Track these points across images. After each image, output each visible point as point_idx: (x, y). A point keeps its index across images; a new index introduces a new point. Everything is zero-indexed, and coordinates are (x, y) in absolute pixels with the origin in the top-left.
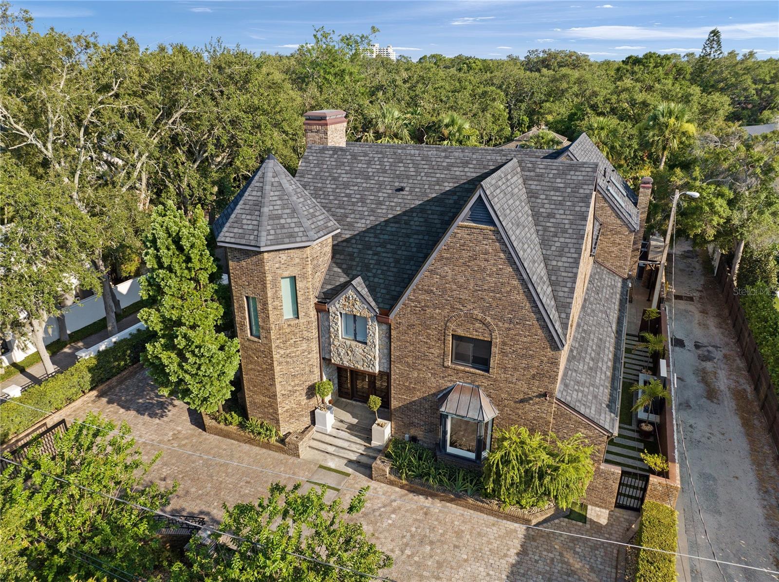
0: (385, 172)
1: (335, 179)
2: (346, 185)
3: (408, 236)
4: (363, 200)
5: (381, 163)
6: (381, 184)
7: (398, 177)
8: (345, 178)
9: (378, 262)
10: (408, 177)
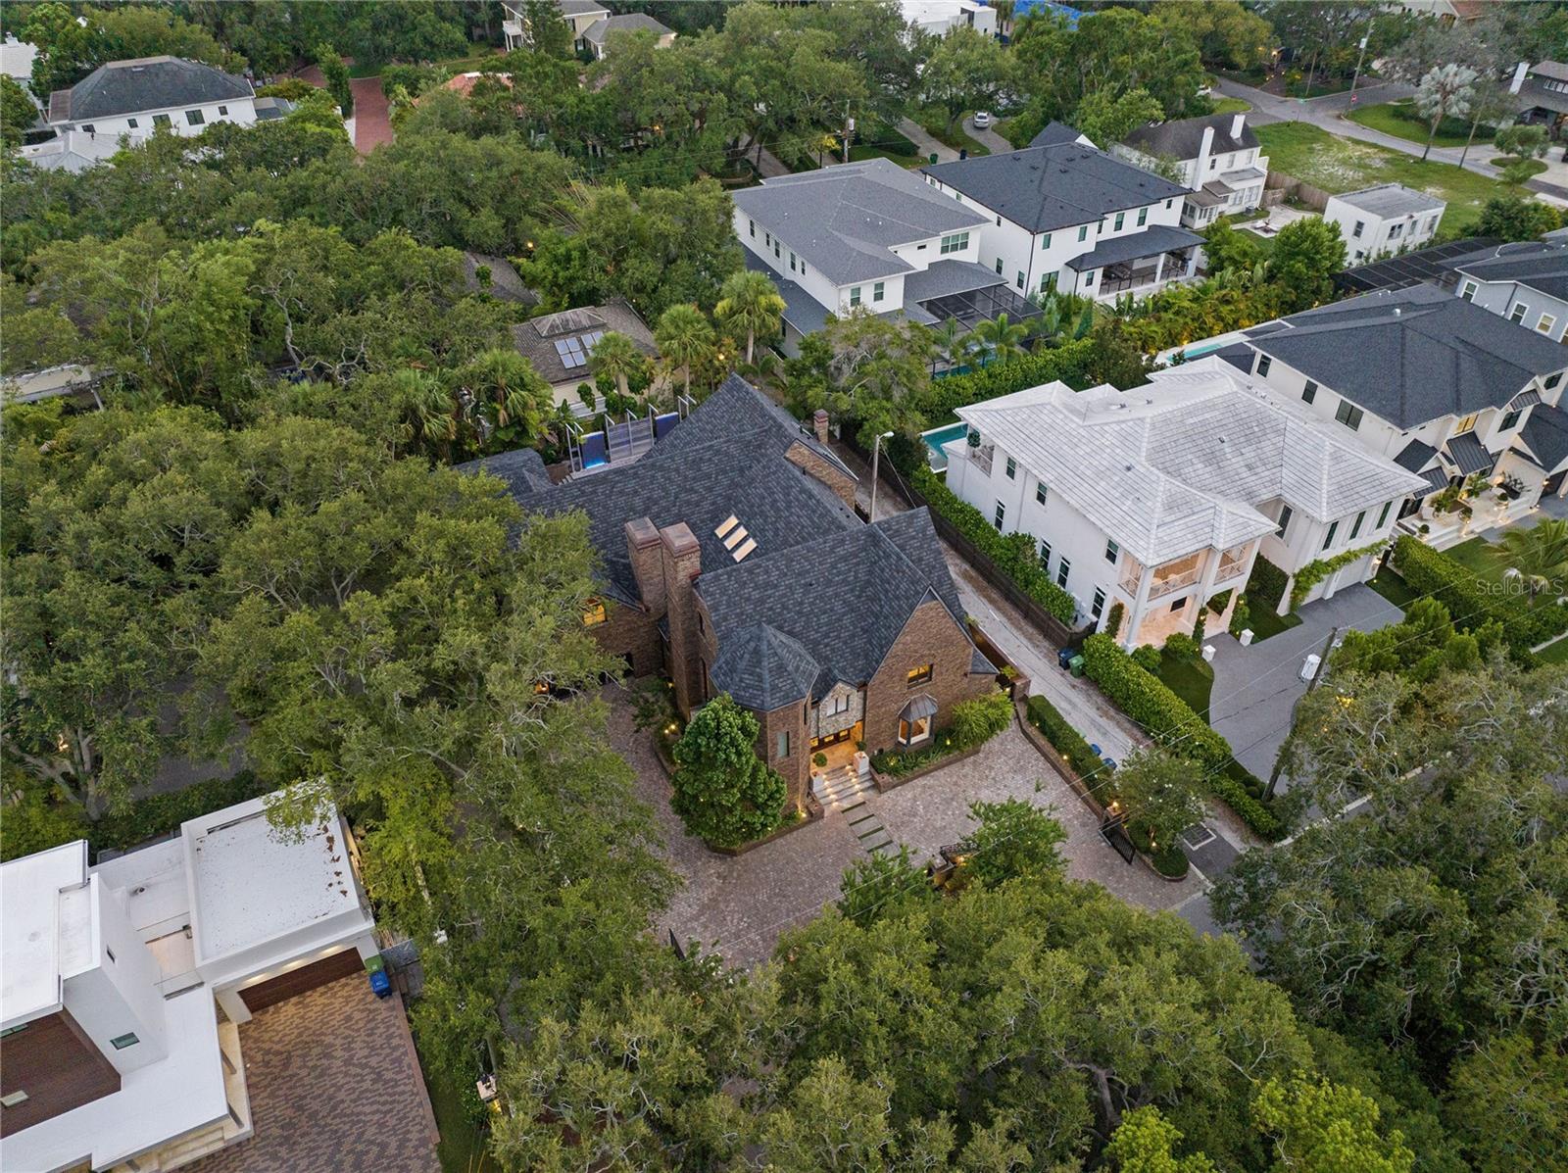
0: (786, 575)
1: (748, 599)
2: (762, 601)
3: (839, 620)
4: (784, 607)
5: (778, 568)
6: (789, 586)
7: (799, 574)
8: (756, 595)
9: (833, 650)
10: (808, 572)
